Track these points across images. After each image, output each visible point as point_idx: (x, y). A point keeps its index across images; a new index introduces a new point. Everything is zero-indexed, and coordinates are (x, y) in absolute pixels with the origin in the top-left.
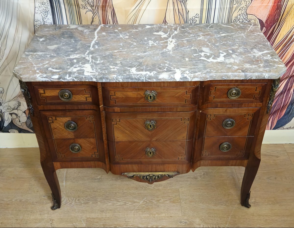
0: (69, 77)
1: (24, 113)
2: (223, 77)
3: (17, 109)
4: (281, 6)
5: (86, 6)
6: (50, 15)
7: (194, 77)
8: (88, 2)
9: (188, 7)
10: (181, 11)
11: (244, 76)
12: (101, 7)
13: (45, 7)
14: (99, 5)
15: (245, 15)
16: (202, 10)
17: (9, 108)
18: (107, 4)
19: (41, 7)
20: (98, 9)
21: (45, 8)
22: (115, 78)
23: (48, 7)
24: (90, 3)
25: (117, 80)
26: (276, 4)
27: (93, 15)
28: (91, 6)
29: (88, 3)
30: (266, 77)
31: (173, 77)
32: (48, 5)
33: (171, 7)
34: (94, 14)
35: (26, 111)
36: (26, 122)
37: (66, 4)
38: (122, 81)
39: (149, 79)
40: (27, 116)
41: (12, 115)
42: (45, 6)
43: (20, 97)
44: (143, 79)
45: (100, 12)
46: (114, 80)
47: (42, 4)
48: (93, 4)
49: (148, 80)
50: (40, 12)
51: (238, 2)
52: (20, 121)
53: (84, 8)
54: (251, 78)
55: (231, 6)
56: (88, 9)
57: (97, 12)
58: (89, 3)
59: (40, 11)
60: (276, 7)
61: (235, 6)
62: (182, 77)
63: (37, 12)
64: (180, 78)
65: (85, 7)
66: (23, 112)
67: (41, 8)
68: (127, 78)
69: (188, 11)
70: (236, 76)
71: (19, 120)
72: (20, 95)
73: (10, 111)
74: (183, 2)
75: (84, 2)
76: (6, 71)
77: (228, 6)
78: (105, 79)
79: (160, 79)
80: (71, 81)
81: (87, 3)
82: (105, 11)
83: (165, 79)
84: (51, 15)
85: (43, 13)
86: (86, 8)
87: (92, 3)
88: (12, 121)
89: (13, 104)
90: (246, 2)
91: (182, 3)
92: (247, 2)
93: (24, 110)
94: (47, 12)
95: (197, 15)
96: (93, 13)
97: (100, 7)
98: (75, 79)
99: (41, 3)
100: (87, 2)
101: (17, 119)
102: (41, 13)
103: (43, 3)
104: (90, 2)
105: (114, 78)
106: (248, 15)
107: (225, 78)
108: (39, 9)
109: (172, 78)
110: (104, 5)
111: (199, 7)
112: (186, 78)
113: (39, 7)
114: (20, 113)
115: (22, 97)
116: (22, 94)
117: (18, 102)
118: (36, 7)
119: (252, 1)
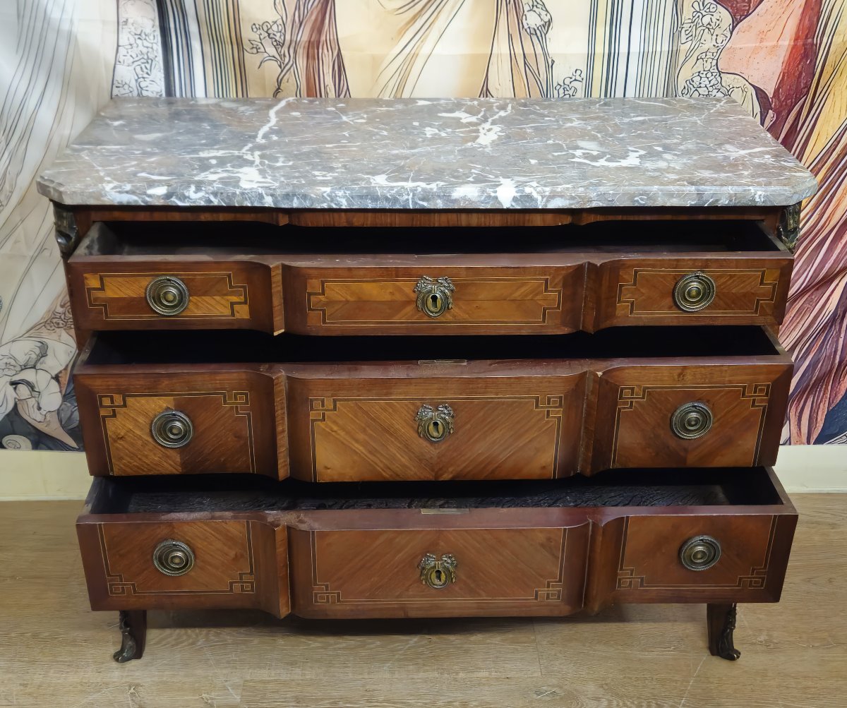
0: (196, 192)
1: (54, 383)
2: (636, 199)
3: (34, 367)
4: (814, 47)
5: (261, 43)
6: (160, 71)
7: (553, 196)
8: (269, 32)
9: (553, 48)
10: (531, 61)
11: (695, 196)
12: (304, 47)
13: (147, 47)
14: (298, 39)
15: (714, 74)
16: (591, 57)
17: (13, 362)
18: (323, 38)
19: (135, 45)
20: (295, 52)
21: (145, 50)
22: (329, 195)
23: (155, 46)
24: (274, 35)
25: (332, 201)
26: (800, 43)
27: (280, 70)
28: (275, 43)
29: (269, 35)
30: (757, 200)
31: (493, 194)
32: (155, 41)
33: (502, 47)
34: (284, 67)
35: (60, 375)
36: (58, 412)
37: (205, 38)
38: (346, 204)
39: (423, 200)
40: (63, 393)
41: (19, 386)
42: (146, 44)
43: (49, 328)
44: (408, 200)
45: (302, 62)
46: (324, 200)
47: (139, 38)
48: (282, 37)
49: (421, 203)
50: (132, 60)
51: (694, 35)
52: (41, 406)
53: (255, 51)
54: (717, 201)
55: (675, 49)
56: (266, 55)
57: (291, 62)
58: (271, 36)
59: (131, 56)
60: (802, 51)
61: (684, 48)
62: (519, 194)
64: (513, 199)
65: (259, 48)
66: (52, 378)
67: (135, 48)
68: (361, 197)
69: (553, 62)
70: (671, 195)
71: (38, 404)
72: (49, 322)
73: (14, 372)
74: (536, 34)
75: (258, 32)
76: (15, 242)
77: (665, 48)
78: (298, 198)
79: (456, 201)
80: (203, 203)
81: (266, 35)
82: (314, 58)
83: (469, 200)
84: (162, 71)
85: (139, 63)
86: (262, 50)
87: (278, 35)
88: (16, 405)
89: (24, 350)
90: (714, 37)
91: (534, 38)
92: (717, 35)
93: (57, 372)
94: (150, 61)
95: (579, 72)
96: (280, 67)
97: (302, 47)
98: (212, 198)
99: (136, 34)
100: (267, 32)
101: (32, 402)
102: (133, 62)
103: (140, 35)
104: (275, 33)
105: (325, 195)
106: (722, 75)
107: (642, 199)
108: (129, 51)
109: (489, 197)
110: (314, 42)
111: (583, 49)
112: (529, 197)
113: (130, 47)
114: (41, 379)
115: (53, 328)
116: (53, 318)
117: (39, 344)
118: (120, 44)
119: (731, 34)
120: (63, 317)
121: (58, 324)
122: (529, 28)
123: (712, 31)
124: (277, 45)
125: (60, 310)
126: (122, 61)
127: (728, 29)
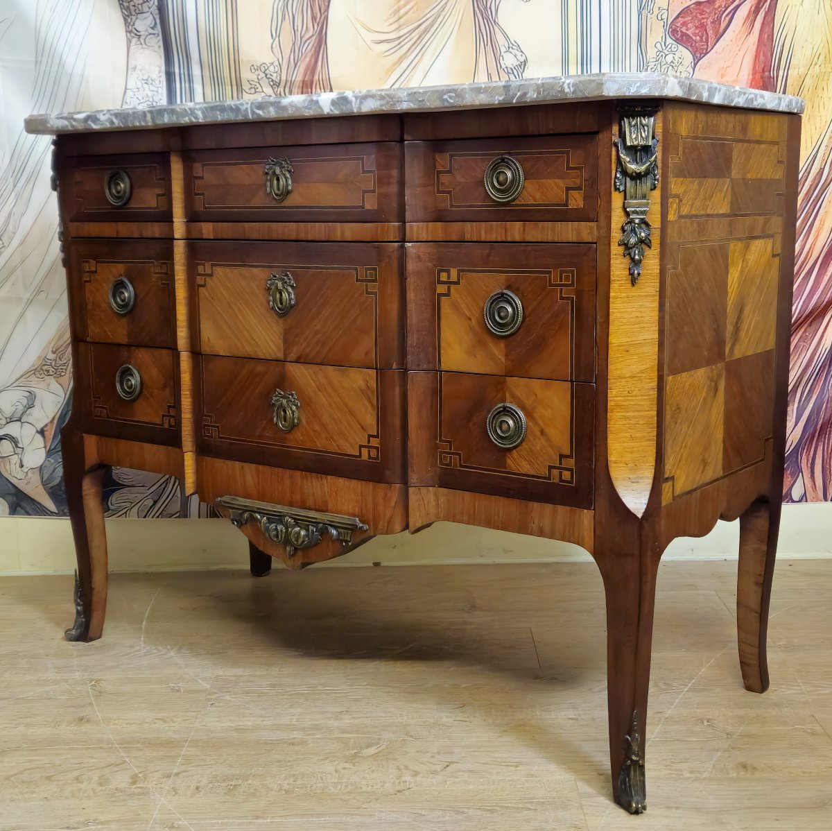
1: (39, 437)
3: (19, 420)
5: (259, 83)
8: (266, 72)
12: (298, 88)
13: (153, 91)
14: (293, 79)
18: (316, 78)
19: (141, 89)
21: (150, 94)
23: (160, 90)
24: (271, 75)
26: (758, 76)
28: (272, 83)
29: (266, 75)
32: (161, 86)
35: (45, 429)
36: (41, 468)
37: (207, 80)
40: (48, 447)
41: (3, 441)
43: (39, 376)
47: (146, 83)
48: (279, 78)
50: (138, 102)
52: (24, 463)
53: (253, 91)
56: (263, 94)
58: (269, 76)
59: (137, 99)
63: (128, 101)
65: (257, 88)
66: (38, 432)
67: (141, 92)
71: (21, 461)
72: (39, 369)
74: (513, 73)
75: (256, 73)
76: (13, 284)
81: (264, 75)
86: (260, 89)
87: (275, 75)
89: (11, 401)
91: (512, 76)
93: (42, 426)
97: (297, 86)
99: (143, 80)
100: (264, 73)
101: (15, 459)
103: (147, 80)
104: (272, 73)
108: (136, 94)
110: (307, 81)
113: (137, 90)
114: (26, 434)
115: (43, 376)
116: (45, 365)
117: (27, 394)
118: (128, 87)
119: (694, 70)
120: (53, 364)
121: (48, 371)
122: (507, 67)
123: (676, 68)
124: (274, 85)
125: (51, 356)
126: (129, 103)
127: (690, 66)
